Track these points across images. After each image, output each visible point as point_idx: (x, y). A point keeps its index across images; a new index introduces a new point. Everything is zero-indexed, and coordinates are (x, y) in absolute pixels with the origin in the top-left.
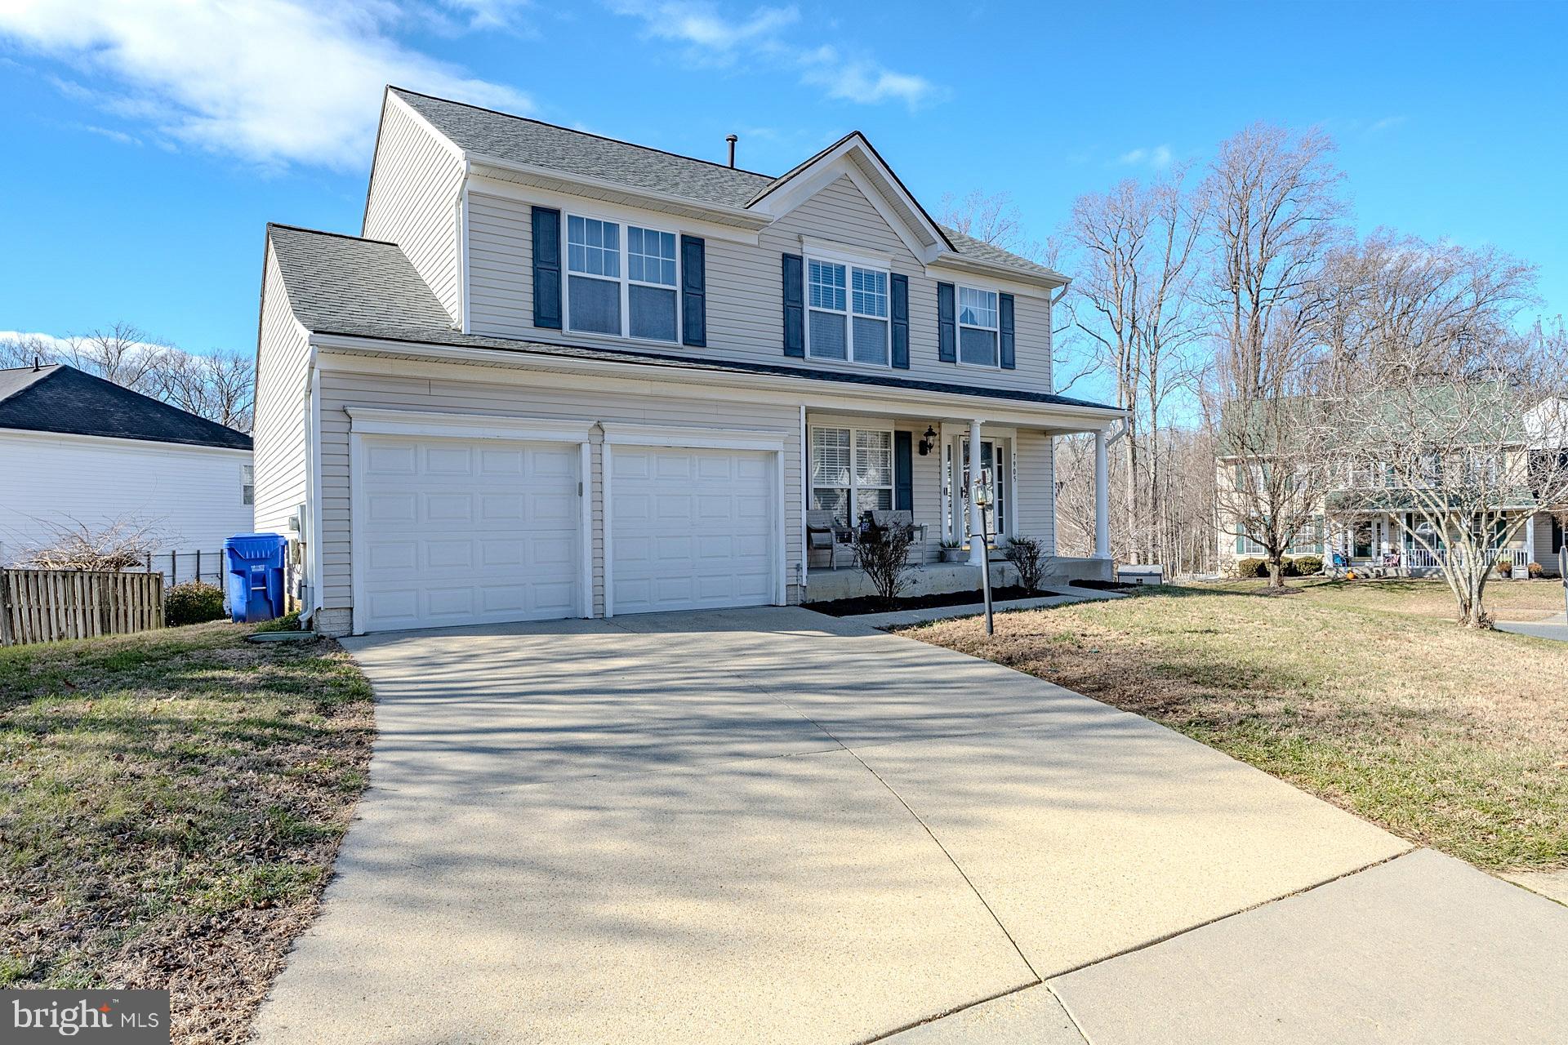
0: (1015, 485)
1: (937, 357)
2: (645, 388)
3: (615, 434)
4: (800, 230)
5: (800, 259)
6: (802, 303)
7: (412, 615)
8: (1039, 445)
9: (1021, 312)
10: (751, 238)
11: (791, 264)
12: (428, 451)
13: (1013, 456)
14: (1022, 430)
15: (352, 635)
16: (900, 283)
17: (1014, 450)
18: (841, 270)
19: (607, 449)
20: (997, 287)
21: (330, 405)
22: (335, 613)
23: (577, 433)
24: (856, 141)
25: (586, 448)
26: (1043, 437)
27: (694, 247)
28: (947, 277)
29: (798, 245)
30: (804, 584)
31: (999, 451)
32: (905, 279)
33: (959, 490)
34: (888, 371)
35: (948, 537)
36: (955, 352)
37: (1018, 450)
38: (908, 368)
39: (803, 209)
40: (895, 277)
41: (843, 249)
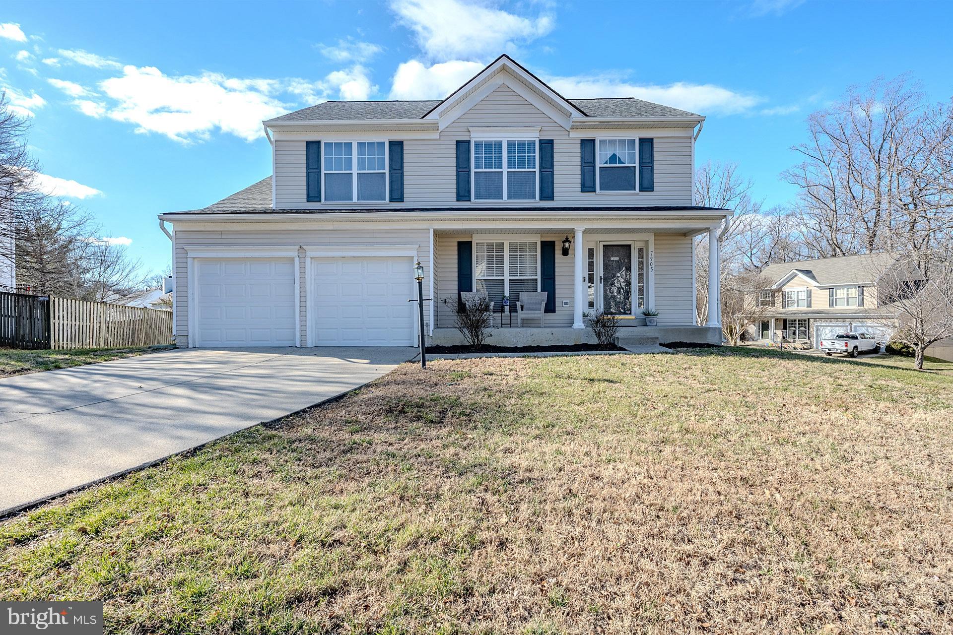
0: (651, 274)
1: (579, 189)
2: (330, 226)
3: (311, 252)
4: (467, 125)
5: (469, 142)
6: (470, 168)
7: (218, 341)
8: (681, 244)
9: (659, 149)
10: (435, 135)
11: (462, 147)
12: (226, 264)
13: (650, 253)
14: (659, 234)
15: (188, 348)
16: (547, 146)
17: (651, 249)
18: (499, 145)
19: (308, 260)
20: (636, 135)
21: (179, 246)
22: (182, 337)
23: (292, 252)
24: (504, 60)
25: (297, 260)
26: (683, 238)
27: (397, 147)
28: (587, 135)
29: (468, 134)
30: (431, 335)
31: (641, 250)
32: (551, 142)
33: (599, 278)
34: (536, 202)
36: (594, 184)
37: (655, 249)
38: (553, 200)
39: (470, 112)
40: (542, 142)
41: (500, 130)
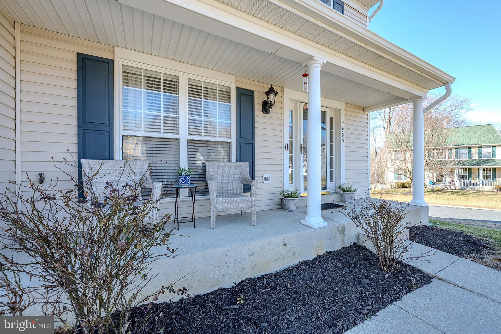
0: (343, 145)
13: (342, 123)
17: (343, 119)
31: (331, 119)
33: (299, 147)
35: (288, 187)
37: (345, 119)
